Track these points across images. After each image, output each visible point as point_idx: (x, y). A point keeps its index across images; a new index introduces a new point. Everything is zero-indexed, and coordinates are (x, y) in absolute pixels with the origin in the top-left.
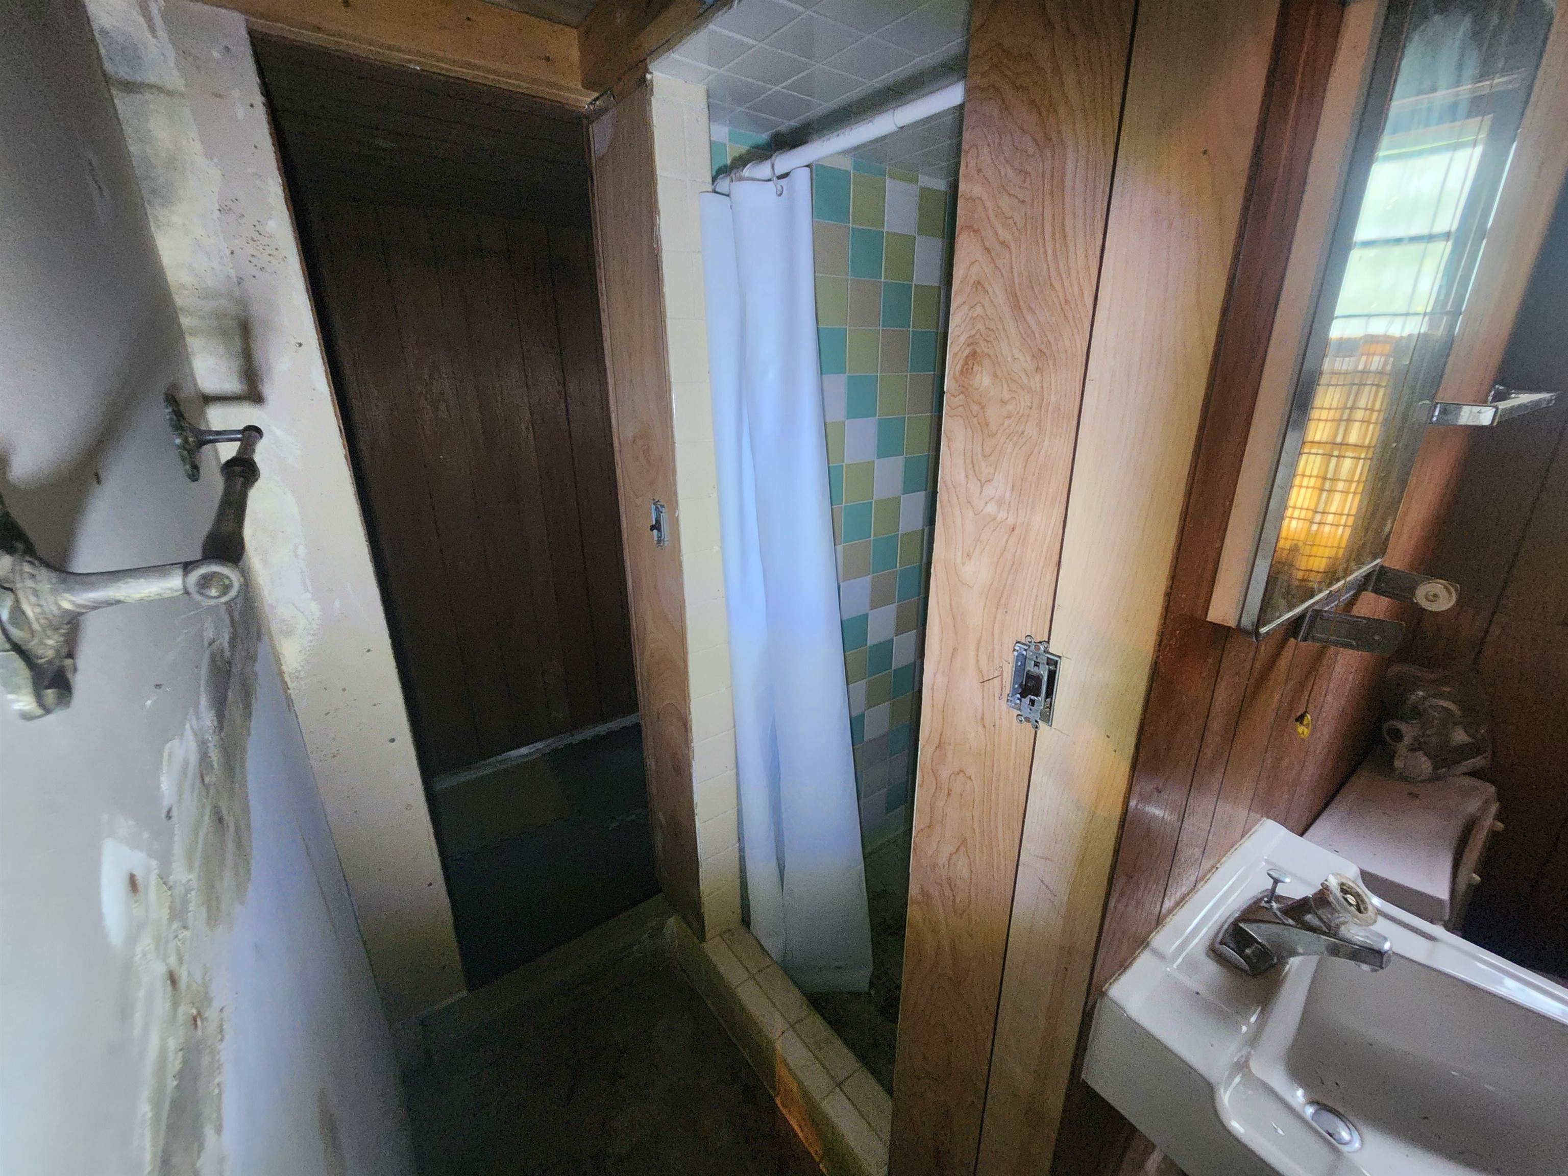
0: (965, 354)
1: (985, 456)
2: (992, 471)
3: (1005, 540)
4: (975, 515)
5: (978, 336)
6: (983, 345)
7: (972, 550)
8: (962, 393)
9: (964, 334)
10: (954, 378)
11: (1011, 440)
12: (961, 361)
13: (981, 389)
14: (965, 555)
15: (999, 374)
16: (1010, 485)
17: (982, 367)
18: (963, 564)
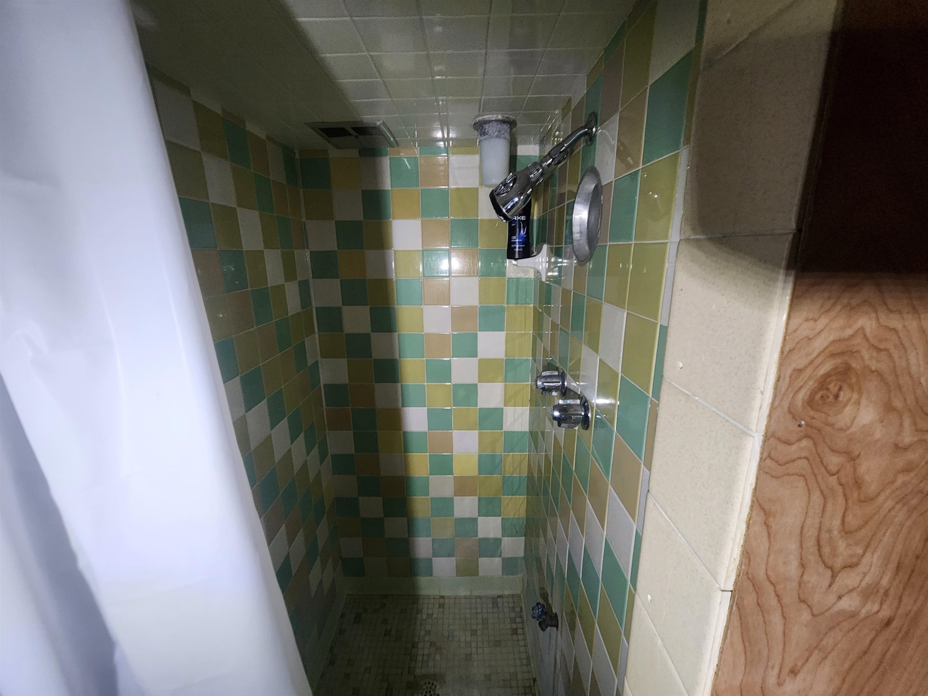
0: (822, 371)
1: (847, 533)
2: (859, 551)
3: (868, 640)
4: (814, 616)
5: (858, 340)
6: (866, 356)
7: (800, 664)
8: (807, 436)
9: (823, 335)
10: (790, 412)
11: (904, 505)
12: (811, 383)
13: (851, 430)
14: (786, 671)
15: (898, 403)
16: (893, 565)
17: (860, 393)
18: (780, 684)
